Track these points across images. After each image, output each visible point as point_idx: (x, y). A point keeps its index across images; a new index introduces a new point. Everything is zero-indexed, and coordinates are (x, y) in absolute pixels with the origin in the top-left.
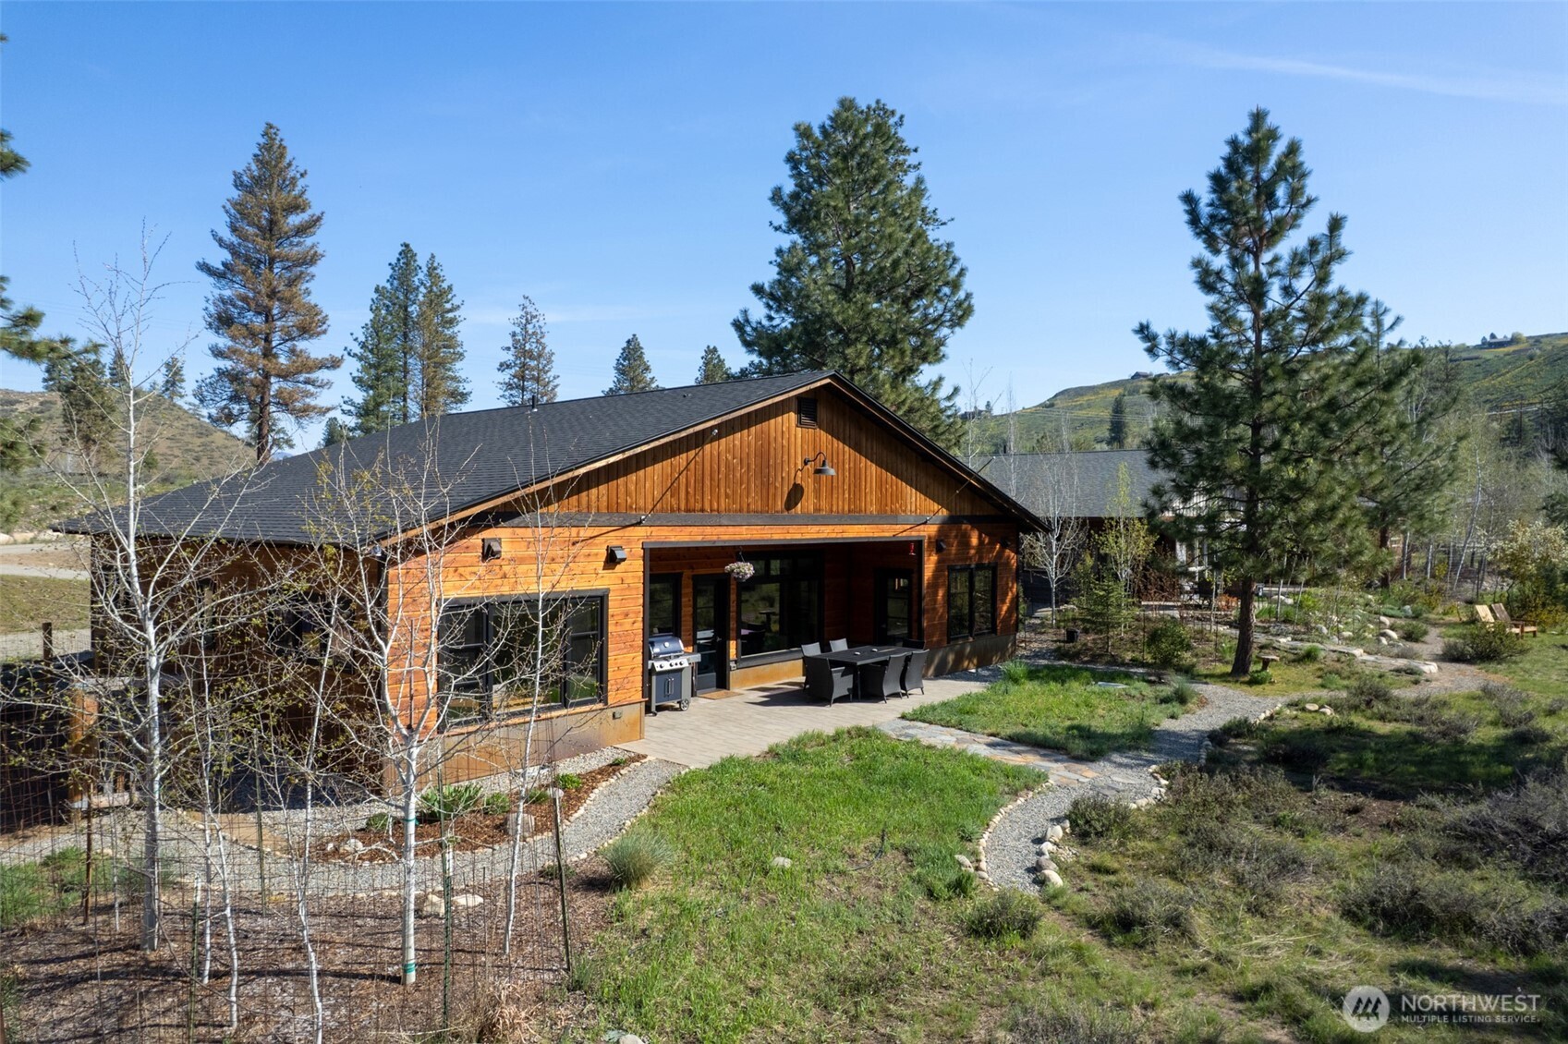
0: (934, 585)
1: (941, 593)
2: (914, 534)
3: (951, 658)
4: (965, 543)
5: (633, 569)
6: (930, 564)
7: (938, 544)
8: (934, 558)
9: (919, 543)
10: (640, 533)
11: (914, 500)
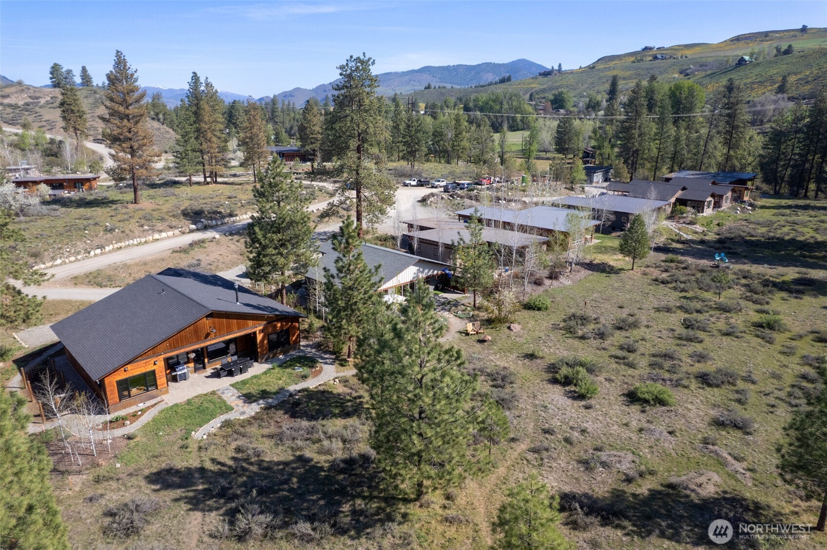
0: (262, 341)
1: (265, 342)
2: (253, 331)
3: (271, 356)
4: (275, 326)
5: (161, 364)
6: (259, 337)
7: (262, 331)
8: (262, 335)
9: (255, 333)
10: (162, 356)
11: (250, 323)
